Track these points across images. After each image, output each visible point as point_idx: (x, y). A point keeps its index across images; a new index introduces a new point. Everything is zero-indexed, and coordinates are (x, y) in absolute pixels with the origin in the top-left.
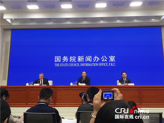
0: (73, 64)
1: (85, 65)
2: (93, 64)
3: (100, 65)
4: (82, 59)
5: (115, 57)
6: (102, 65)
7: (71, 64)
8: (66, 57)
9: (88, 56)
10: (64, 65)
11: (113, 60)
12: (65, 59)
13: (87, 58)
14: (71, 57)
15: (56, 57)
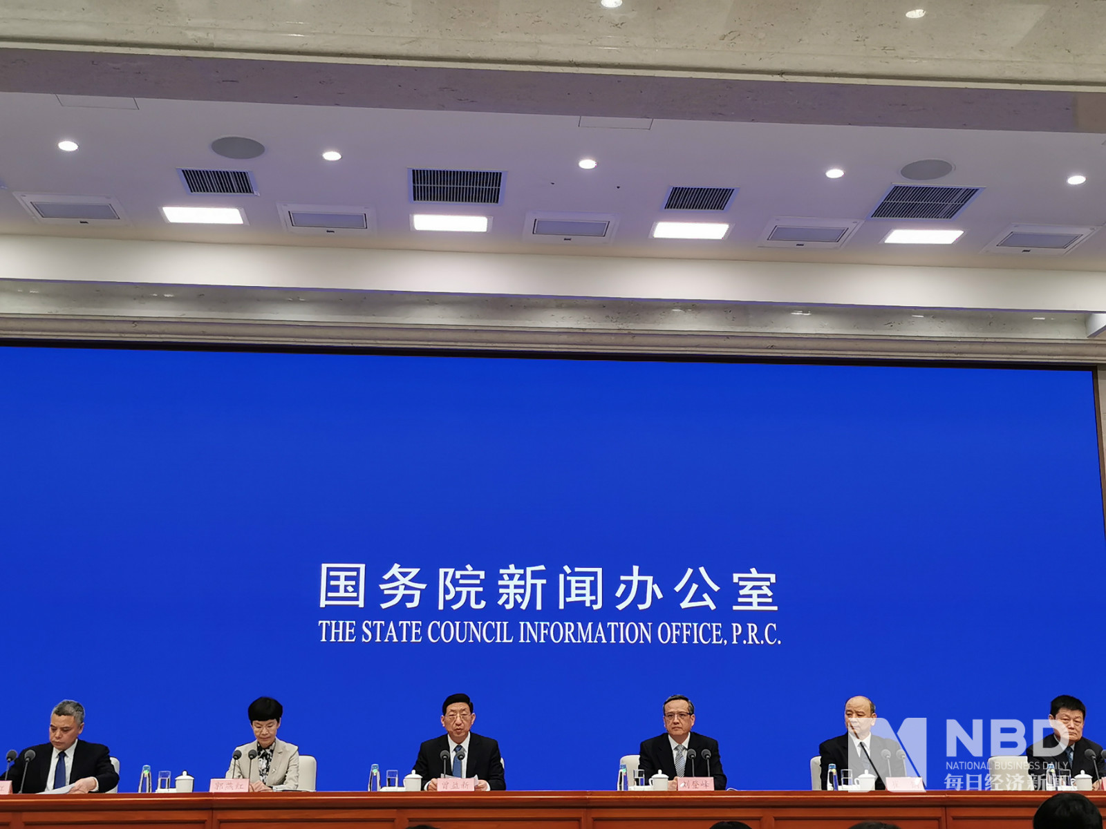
1: (557, 635)
4: (534, 586)
7: (447, 625)
8: (410, 572)
9: (577, 569)
10: (391, 632)
11: (760, 604)
12: (400, 587)
13: (570, 581)
14: (446, 574)
15: (327, 568)
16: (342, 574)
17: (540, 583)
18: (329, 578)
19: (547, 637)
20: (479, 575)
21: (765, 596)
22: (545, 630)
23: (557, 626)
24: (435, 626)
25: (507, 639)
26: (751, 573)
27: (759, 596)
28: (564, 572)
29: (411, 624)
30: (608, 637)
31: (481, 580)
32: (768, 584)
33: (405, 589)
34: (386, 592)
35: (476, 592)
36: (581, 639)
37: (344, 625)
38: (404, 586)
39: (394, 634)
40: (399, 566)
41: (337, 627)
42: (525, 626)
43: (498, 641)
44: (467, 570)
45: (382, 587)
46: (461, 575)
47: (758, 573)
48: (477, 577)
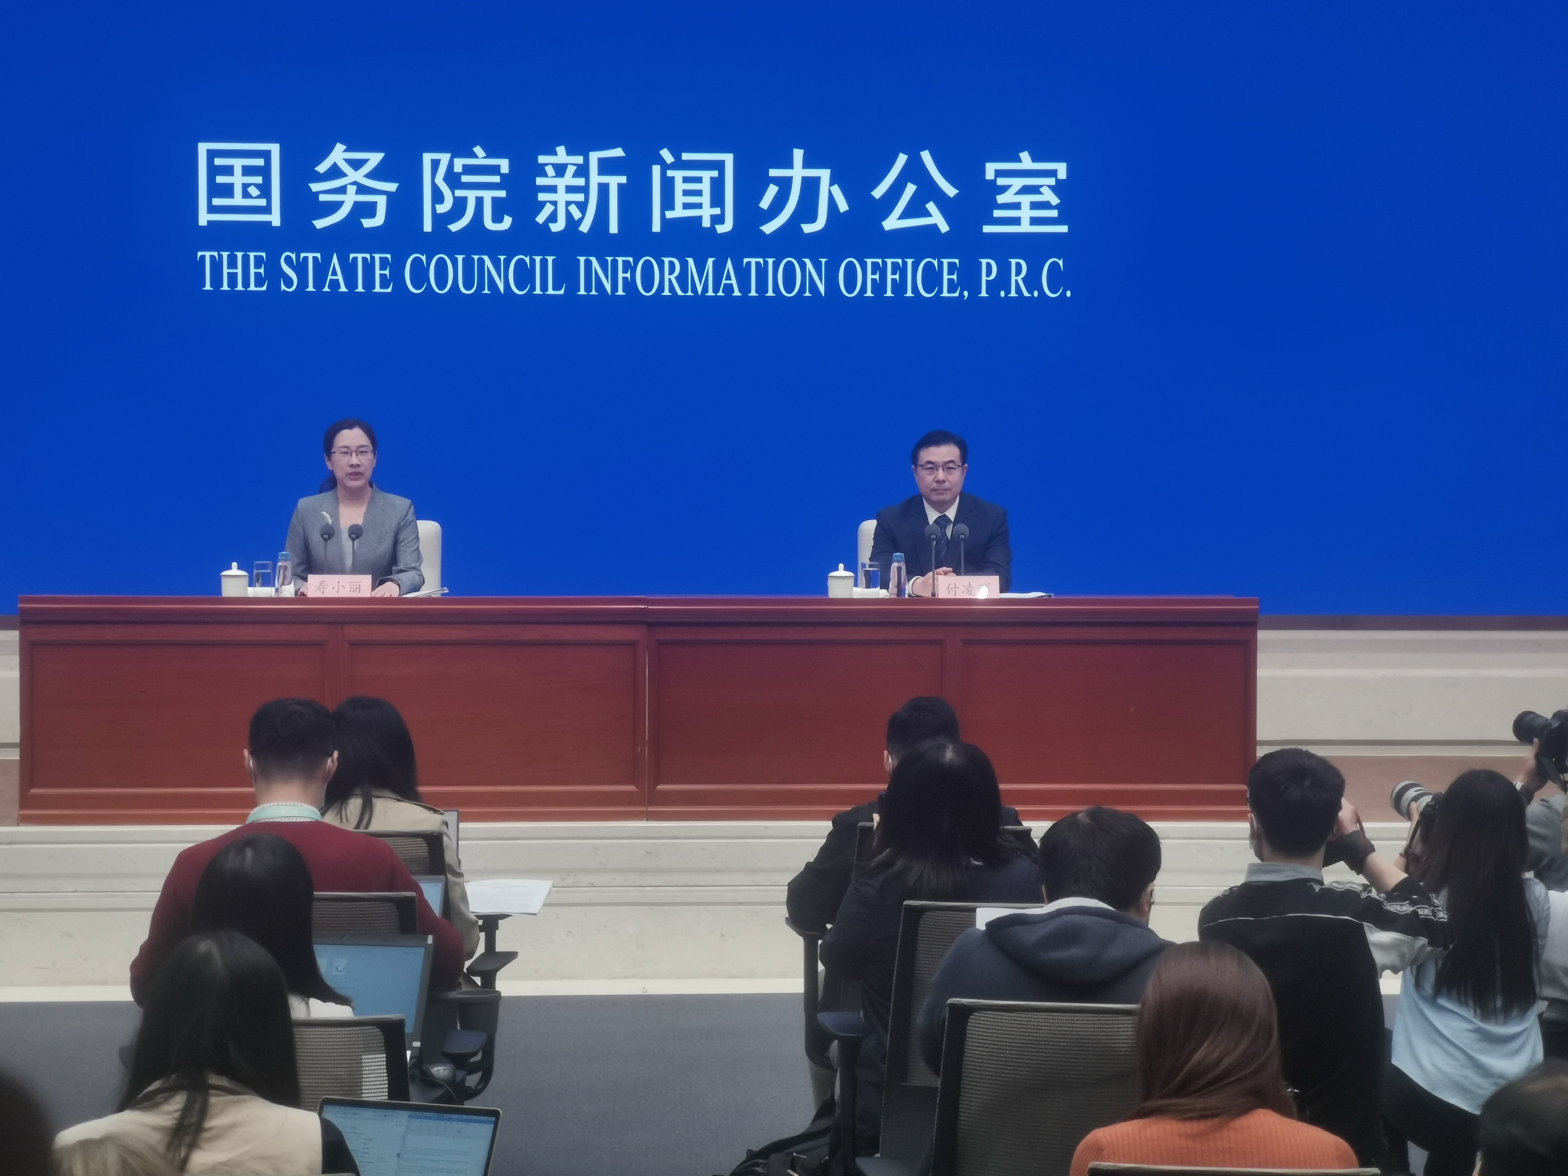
0: (468, 263)
1: (648, 282)
2: (762, 272)
3: (850, 287)
4: (604, 189)
5: (1062, 169)
6: (878, 288)
7: (441, 262)
8: (366, 161)
9: (686, 156)
10: (334, 273)
11: (1034, 221)
12: (348, 185)
13: (673, 178)
14: (435, 164)
15: (208, 151)
16: (238, 164)
17: (615, 181)
18: (213, 171)
19: (630, 285)
20: (499, 166)
21: (1046, 205)
22: (625, 271)
23: (648, 267)
24: (417, 261)
25: (554, 289)
26: (1019, 160)
27: (1035, 206)
28: (661, 161)
29: (373, 258)
30: (744, 285)
31: (503, 176)
32: (1052, 181)
33: (358, 192)
34: (323, 198)
35: (494, 200)
36: (694, 289)
37: (246, 259)
38: (355, 187)
39: (340, 277)
40: (346, 147)
41: (232, 263)
42: (588, 264)
43: (538, 291)
44: (476, 156)
45: (315, 187)
46: (463, 165)
47: (1033, 161)
48: (495, 170)
